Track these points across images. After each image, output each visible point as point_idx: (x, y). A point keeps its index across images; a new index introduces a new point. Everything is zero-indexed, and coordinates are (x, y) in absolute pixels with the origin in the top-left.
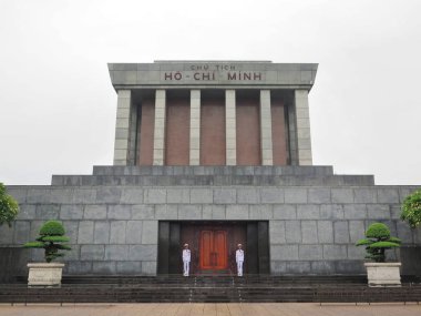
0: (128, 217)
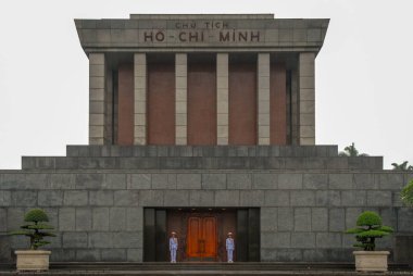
0: (111, 203)
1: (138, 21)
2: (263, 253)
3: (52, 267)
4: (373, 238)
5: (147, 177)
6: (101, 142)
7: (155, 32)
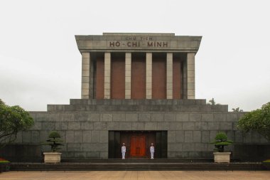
0: (92, 128)
1: (107, 36)
2: (168, 154)
3: (62, 161)
4: (223, 146)
5: (111, 115)
6: (88, 97)
7: (115, 42)
